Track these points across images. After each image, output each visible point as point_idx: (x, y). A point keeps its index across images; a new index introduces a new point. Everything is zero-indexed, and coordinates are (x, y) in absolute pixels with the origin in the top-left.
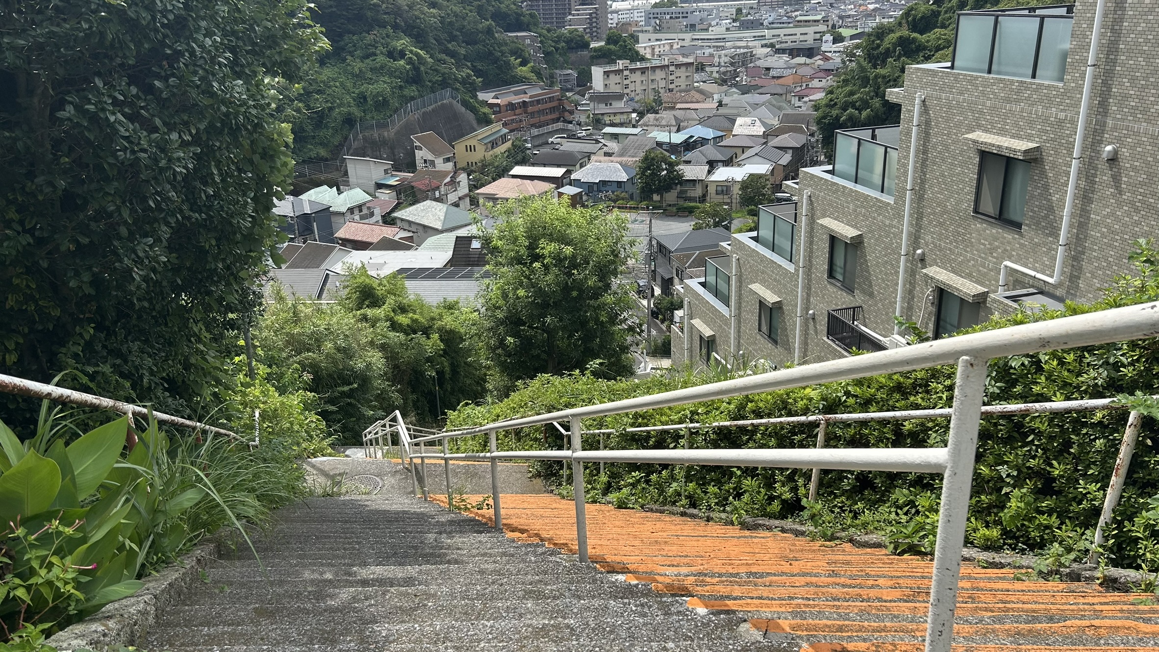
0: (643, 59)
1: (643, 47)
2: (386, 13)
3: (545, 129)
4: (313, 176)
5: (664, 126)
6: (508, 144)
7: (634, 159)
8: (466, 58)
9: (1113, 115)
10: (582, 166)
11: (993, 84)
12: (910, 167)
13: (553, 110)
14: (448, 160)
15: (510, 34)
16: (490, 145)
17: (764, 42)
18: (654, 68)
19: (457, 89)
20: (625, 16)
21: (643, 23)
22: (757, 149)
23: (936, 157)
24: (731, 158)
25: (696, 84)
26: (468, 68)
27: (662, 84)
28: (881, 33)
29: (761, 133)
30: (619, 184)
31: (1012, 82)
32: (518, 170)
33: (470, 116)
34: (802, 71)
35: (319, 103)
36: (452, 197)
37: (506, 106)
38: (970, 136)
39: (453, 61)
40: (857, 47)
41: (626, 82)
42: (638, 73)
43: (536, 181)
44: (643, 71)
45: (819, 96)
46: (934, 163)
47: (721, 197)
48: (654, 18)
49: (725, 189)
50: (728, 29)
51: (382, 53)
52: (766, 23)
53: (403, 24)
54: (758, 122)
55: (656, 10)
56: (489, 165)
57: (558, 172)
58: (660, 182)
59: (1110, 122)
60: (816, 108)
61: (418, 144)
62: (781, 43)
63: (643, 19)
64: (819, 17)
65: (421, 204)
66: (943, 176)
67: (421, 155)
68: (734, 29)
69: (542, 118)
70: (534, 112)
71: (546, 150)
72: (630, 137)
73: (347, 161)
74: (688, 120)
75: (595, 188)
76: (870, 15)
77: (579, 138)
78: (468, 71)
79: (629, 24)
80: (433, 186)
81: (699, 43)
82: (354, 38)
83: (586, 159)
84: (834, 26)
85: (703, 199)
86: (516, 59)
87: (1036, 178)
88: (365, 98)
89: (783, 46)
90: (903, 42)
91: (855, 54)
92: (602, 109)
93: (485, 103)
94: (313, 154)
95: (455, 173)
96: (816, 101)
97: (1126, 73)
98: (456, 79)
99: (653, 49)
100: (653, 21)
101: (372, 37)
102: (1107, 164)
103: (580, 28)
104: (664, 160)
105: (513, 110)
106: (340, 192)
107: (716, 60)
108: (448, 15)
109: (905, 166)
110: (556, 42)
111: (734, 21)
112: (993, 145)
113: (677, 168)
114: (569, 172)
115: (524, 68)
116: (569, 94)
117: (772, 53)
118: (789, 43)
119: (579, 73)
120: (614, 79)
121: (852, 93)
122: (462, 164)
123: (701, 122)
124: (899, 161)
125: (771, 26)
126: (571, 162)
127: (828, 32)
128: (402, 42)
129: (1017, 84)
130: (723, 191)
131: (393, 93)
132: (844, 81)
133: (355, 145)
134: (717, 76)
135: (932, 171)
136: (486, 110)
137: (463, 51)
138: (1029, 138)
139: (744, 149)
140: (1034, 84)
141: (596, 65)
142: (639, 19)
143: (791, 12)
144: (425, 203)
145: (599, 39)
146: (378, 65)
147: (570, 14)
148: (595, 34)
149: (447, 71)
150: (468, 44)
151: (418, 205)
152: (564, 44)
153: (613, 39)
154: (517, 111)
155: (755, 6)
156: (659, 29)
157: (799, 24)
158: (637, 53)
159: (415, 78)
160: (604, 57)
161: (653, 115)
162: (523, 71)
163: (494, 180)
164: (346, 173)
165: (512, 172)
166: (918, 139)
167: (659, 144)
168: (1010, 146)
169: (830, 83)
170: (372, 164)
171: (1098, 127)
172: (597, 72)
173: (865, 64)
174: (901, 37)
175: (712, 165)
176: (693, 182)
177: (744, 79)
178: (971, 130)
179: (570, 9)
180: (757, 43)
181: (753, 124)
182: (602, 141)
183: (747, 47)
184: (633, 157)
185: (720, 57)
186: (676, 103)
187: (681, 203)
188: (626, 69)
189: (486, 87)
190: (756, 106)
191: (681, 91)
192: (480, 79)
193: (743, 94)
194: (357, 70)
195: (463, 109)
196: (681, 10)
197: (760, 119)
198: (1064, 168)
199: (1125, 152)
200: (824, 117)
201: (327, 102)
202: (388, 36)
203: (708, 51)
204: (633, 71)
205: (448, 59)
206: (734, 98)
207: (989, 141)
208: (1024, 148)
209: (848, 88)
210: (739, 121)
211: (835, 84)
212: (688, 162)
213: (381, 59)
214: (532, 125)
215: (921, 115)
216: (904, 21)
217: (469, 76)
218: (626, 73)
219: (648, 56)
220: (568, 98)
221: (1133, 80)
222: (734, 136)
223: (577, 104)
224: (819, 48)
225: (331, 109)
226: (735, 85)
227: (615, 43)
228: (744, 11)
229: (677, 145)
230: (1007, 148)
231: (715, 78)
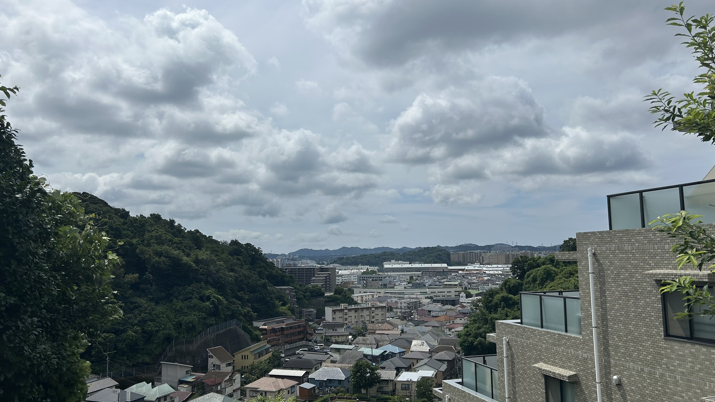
0: (356, 303)
1: (356, 296)
2: (201, 275)
3: (294, 345)
4: (138, 375)
5: (369, 344)
6: (270, 355)
7: (349, 365)
8: (248, 301)
9: (613, 357)
10: (316, 369)
11: (545, 335)
12: (506, 383)
13: (300, 333)
14: (229, 365)
15: (277, 287)
16: (257, 355)
17: (426, 296)
18: (362, 309)
19: (240, 320)
20: (346, 278)
21: (356, 283)
22: (425, 361)
23: (520, 377)
24: (410, 366)
25: (387, 319)
26: (249, 307)
27: (367, 318)
28: (491, 294)
29: (428, 351)
30: (340, 381)
31: (554, 334)
32: (274, 372)
33: (247, 336)
34: (450, 313)
35: (151, 327)
36: (229, 390)
37: (271, 330)
38: (536, 365)
39: (240, 303)
40: (479, 301)
41: (346, 317)
42: (353, 312)
43: (285, 379)
44: (356, 310)
45: (460, 328)
46: (520, 381)
47: (405, 391)
48: (363, 280)
49: (407, 386)
50: (405, 288)
51: (196, 297)
52: (427, 285)
53: (211, 281)
54: (425, 343)
55: (364, 276)
56: (256, 368)
57: (300, 373)
58: (366, 381)
59: (612, 361)
60: (459, 336)
61: (211, 354)
62: (436, 296)
63: (356, 280)
64: (457, 283)
65: (207, 395)
66: (525, 389)
67: (213, 361)
68: (409, 287)
69: (293, 338)
70: (288, 334)
71: (294, 358)
72: (347, 351)
73: (162, 365)
74: (383, 341)
75: (324, 384)
76: (486, 283)
77: (315, 351)
78: (249, 309)
79: (348, 283)
80: (217, 382)
81: (389, 295)
82: (180, 288)
83: (319, 365)
84: (466, 288)
85: (393, 392)
86: (279, 302)
87: (578, 394)
88: (181, 325)
89: (438, 298)
90: (504, 299)
91: (478, 305)
92: (330, 332)
93: (257, 328)
94: (140, 361)
95: (233, 373)
96: (458, 331)
97: (615, 332)
98: (241, 314)
99: (362, 298)
100: (362, 282)
101: (191, 288)
102: (616, 387)
103: (320, 284)
104: (368, 366)
105: (275, 333)
106: (153, 386)
107: (399, 305)
108: (240, 276)
109: (503, 382)
110: (305, 292)
111: (409, 283)
112: (550, 372)
113: (376, 372)
114: (307, 374)
115: (284, 308)
116: (310, 323)
117: (431, 302)
118: (441, 296)
119: (317, 311)
120: (339, 314)
121: (479, 328)
122: (238, 367)
123: (391, 343)
124: (499, 379)
125: (430, 287)
126: (309, 367)
127: (463, 291)
128: (209, 291)
129: (557, 335)
130: (406, 388)
131: (200, 321)
132: (473, 320)
133: (169, 354)
134: (400, 314)
135: (519, 386)
136: (258, 333)
137: (247, 297)
138: (570, 368)
139: (418, 360)
140: (566, 336)
141: (328, 306)
142: (354, 280)
143: (441, 279)
144: (210, 394)
145: (330, 291)
146: (192, 305)
147: (314, 276)
148: (328, 288)
149: (235, 309)
150: (250, 293)
151: (205, 396)
152: (309, 294)
153: (338, 291)
154: (277, 334)
155: (420, 275)
156: (366, 286)
157: (446, 286)
158: (353, 300)
159: (215, 312)
160: (332, 301)
161: (362, 337)
162: (284, 309)
163: (258, 378)
164: (160, 373)
165: (271, 373)
166: (508, 366)
167: (366, 356)
168: (560, 373)
169: (466, 321)
170: (178, 367)
171: (607, 364)
172: (328, 310)
173: (484, 311)
174: (503, 296)
175: (399, 370)
176: (387, 381)
177: (416, 317)
178: (537, 362)
179: (314, 274)
180: (423, 296)
181: (423, 344)
182: (330, 353)
183: (417, 298)
184: (349, 364)
185: (401, 303)
186: (375, 330)
187: (380, 395)
188: (346, 309)
189: (259, 319)
190: (424, 333)
191: (378, 323)
192: (256, 314)
193: (416, 326)
194: (178, 308)
195: (243, 332)
196: (378, 276)
197: (426, 342)
198: (593, 389)
199: (625, 380)
200: (464, 342)
201: (156, 327)
202: (201, 288)
203: (394, 300)
204: (350, 310)
205: (237, 301)
206: (410, 328)
207: (548, 369)
208: (568, 375)
209: (476, 325)
210: (414, 342)
211: (469, 322)
212: (383, 368)
213: (195, 301)
214: (286, 342)
215: (507, 351)
216: (503, 288)
217: (249, 312)
218: (346, 311)
219: (359, 302)
220: (310, 326)
221: (619, 336)
222: (411, 351)
223: (315, 329)
224: (458, 300)
225: (157, 331)
226: (411, 320)
227: (340, 293)
228: (414, 278)
229: (377, 357)
230: (558, 374)
231: (399, 316)
